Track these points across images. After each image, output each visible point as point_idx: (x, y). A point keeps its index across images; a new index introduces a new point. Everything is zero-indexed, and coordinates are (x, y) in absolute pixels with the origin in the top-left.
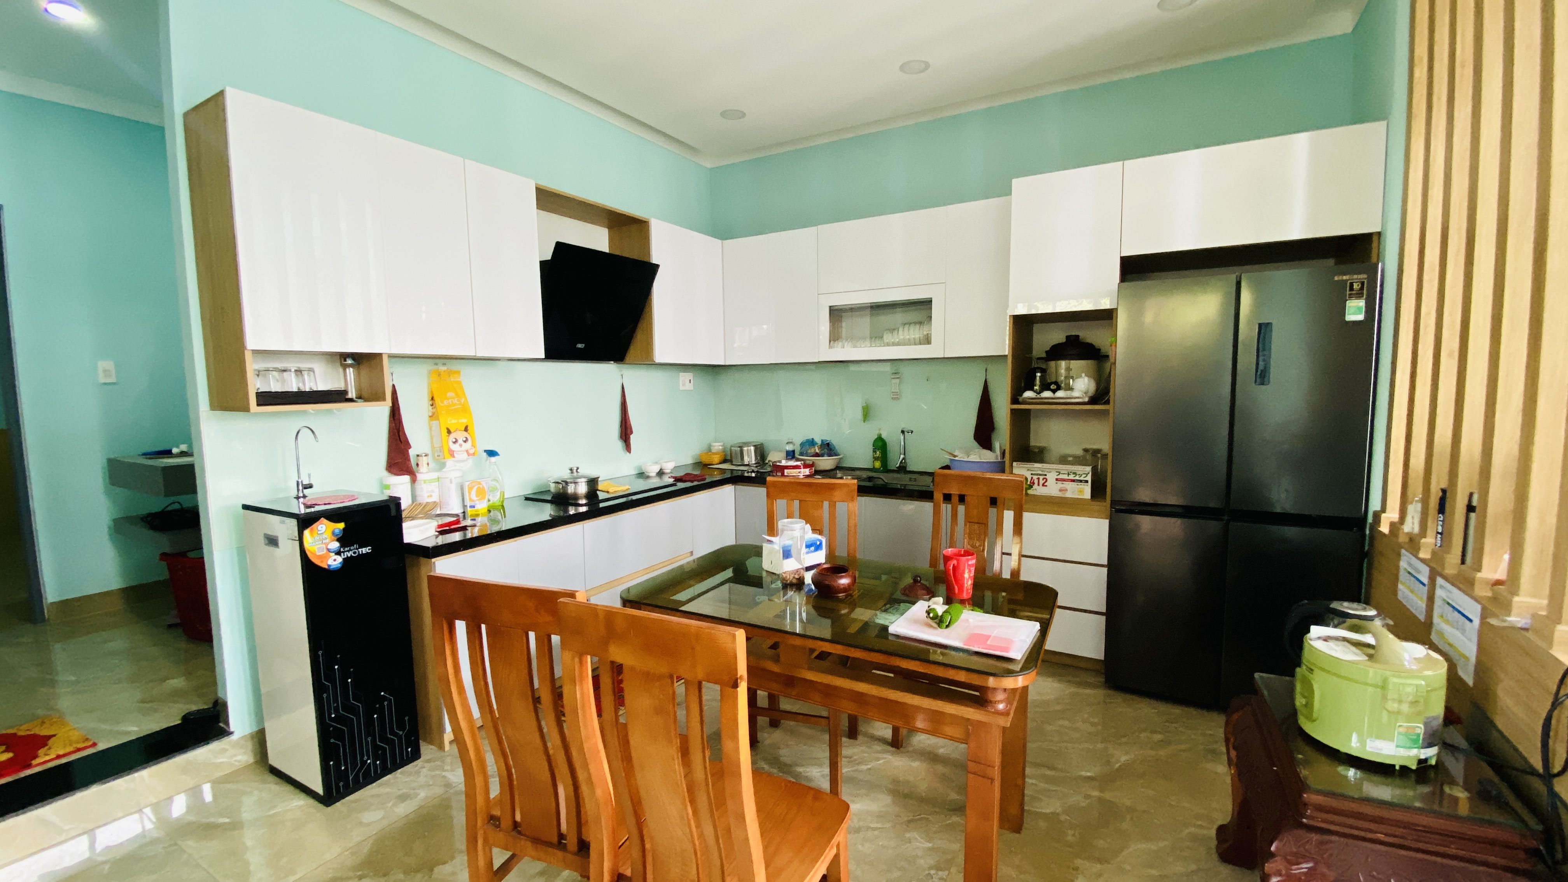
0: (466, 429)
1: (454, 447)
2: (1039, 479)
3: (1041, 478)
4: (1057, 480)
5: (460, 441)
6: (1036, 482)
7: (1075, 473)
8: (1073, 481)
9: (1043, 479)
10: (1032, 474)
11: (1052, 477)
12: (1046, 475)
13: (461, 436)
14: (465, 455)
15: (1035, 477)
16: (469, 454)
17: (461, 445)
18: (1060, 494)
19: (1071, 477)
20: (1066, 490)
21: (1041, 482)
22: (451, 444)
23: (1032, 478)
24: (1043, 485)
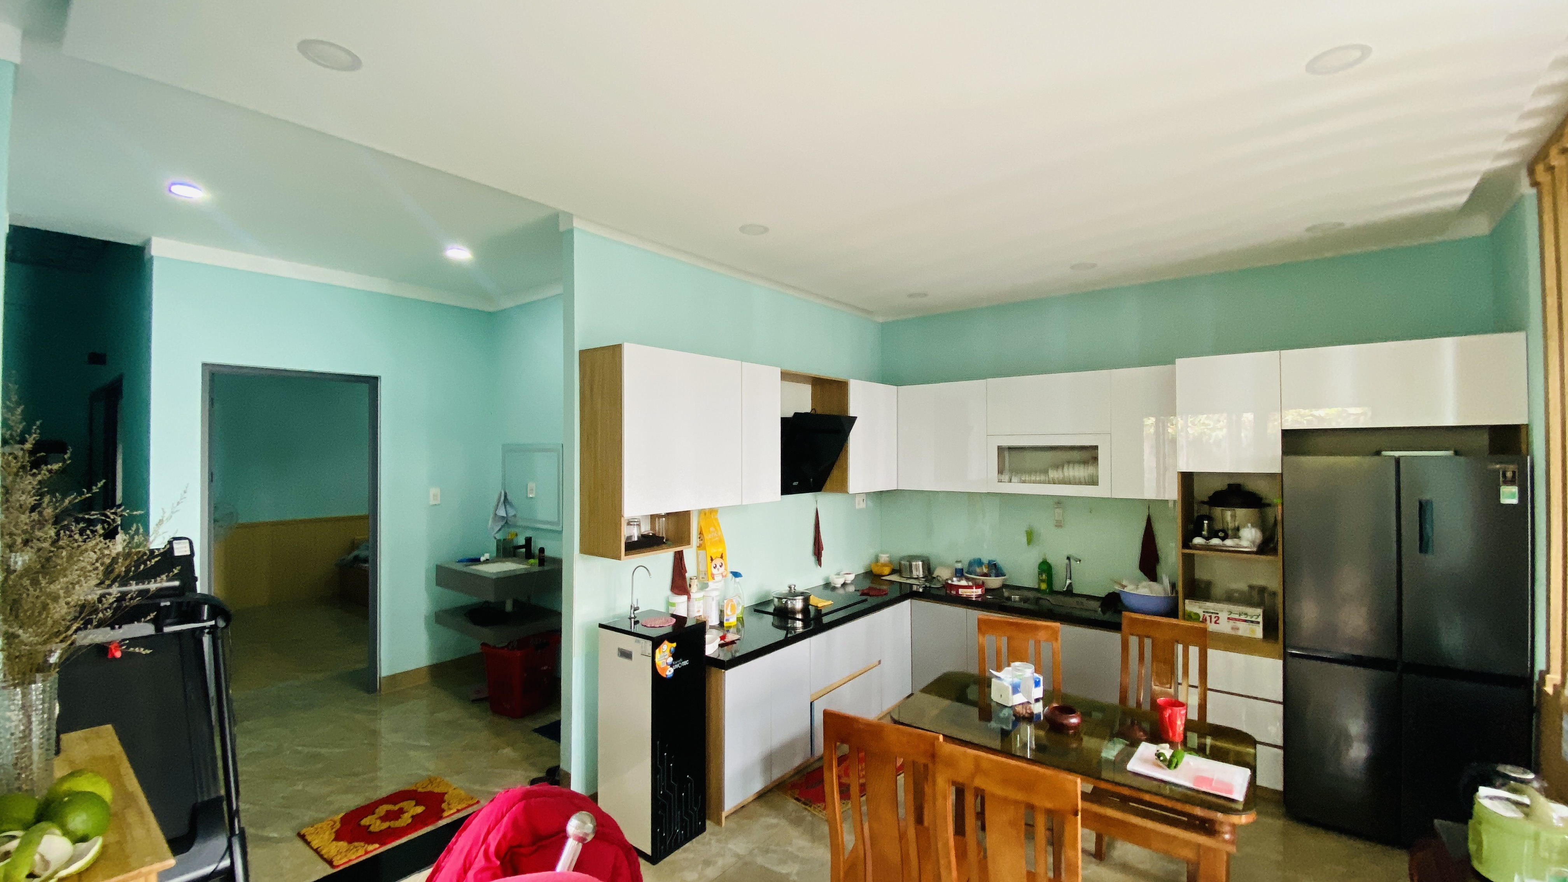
0: (722, 557)
1: (715, 571)
2: (1210, 616)
3: (1213, 616)
4: (1229, 618)
5: (718, 566)
6: (1208, 619)
7: (1246, 614)
8: (1245, 621)
9: (1215, 617)
10: (1204, 612)
11: (1223, 616)
12: (1218, 614)
13: (718, 562)
14: (720, 577)
15: (1207, 615)
16: (723, 576)
17: (718, 570)
18: (1233, 633)
19: (1243, 617)
20: (1238, 629)
21: (1214, 620)
22: (713, 569)
23: (1204, 615)
24: (1216, 623)
